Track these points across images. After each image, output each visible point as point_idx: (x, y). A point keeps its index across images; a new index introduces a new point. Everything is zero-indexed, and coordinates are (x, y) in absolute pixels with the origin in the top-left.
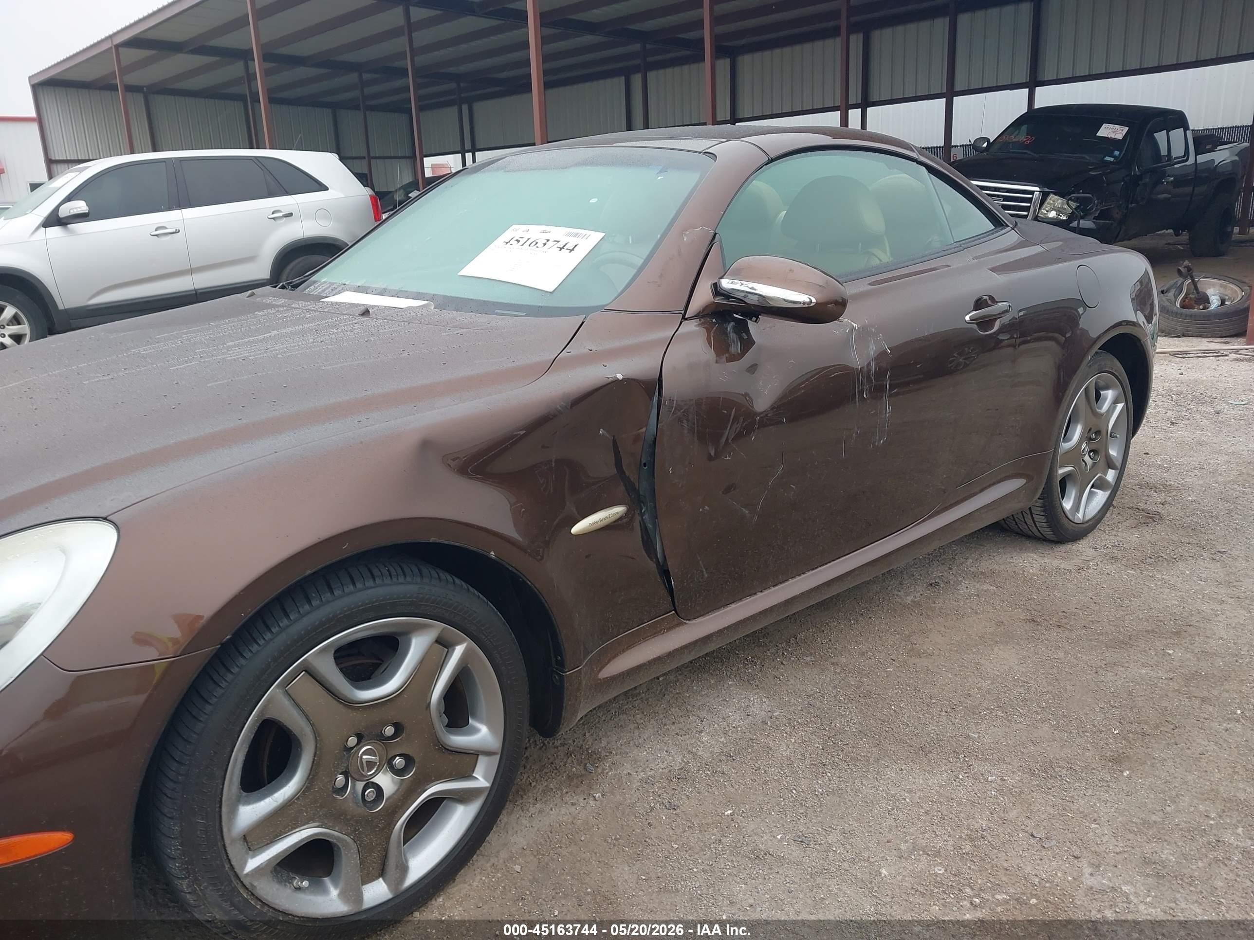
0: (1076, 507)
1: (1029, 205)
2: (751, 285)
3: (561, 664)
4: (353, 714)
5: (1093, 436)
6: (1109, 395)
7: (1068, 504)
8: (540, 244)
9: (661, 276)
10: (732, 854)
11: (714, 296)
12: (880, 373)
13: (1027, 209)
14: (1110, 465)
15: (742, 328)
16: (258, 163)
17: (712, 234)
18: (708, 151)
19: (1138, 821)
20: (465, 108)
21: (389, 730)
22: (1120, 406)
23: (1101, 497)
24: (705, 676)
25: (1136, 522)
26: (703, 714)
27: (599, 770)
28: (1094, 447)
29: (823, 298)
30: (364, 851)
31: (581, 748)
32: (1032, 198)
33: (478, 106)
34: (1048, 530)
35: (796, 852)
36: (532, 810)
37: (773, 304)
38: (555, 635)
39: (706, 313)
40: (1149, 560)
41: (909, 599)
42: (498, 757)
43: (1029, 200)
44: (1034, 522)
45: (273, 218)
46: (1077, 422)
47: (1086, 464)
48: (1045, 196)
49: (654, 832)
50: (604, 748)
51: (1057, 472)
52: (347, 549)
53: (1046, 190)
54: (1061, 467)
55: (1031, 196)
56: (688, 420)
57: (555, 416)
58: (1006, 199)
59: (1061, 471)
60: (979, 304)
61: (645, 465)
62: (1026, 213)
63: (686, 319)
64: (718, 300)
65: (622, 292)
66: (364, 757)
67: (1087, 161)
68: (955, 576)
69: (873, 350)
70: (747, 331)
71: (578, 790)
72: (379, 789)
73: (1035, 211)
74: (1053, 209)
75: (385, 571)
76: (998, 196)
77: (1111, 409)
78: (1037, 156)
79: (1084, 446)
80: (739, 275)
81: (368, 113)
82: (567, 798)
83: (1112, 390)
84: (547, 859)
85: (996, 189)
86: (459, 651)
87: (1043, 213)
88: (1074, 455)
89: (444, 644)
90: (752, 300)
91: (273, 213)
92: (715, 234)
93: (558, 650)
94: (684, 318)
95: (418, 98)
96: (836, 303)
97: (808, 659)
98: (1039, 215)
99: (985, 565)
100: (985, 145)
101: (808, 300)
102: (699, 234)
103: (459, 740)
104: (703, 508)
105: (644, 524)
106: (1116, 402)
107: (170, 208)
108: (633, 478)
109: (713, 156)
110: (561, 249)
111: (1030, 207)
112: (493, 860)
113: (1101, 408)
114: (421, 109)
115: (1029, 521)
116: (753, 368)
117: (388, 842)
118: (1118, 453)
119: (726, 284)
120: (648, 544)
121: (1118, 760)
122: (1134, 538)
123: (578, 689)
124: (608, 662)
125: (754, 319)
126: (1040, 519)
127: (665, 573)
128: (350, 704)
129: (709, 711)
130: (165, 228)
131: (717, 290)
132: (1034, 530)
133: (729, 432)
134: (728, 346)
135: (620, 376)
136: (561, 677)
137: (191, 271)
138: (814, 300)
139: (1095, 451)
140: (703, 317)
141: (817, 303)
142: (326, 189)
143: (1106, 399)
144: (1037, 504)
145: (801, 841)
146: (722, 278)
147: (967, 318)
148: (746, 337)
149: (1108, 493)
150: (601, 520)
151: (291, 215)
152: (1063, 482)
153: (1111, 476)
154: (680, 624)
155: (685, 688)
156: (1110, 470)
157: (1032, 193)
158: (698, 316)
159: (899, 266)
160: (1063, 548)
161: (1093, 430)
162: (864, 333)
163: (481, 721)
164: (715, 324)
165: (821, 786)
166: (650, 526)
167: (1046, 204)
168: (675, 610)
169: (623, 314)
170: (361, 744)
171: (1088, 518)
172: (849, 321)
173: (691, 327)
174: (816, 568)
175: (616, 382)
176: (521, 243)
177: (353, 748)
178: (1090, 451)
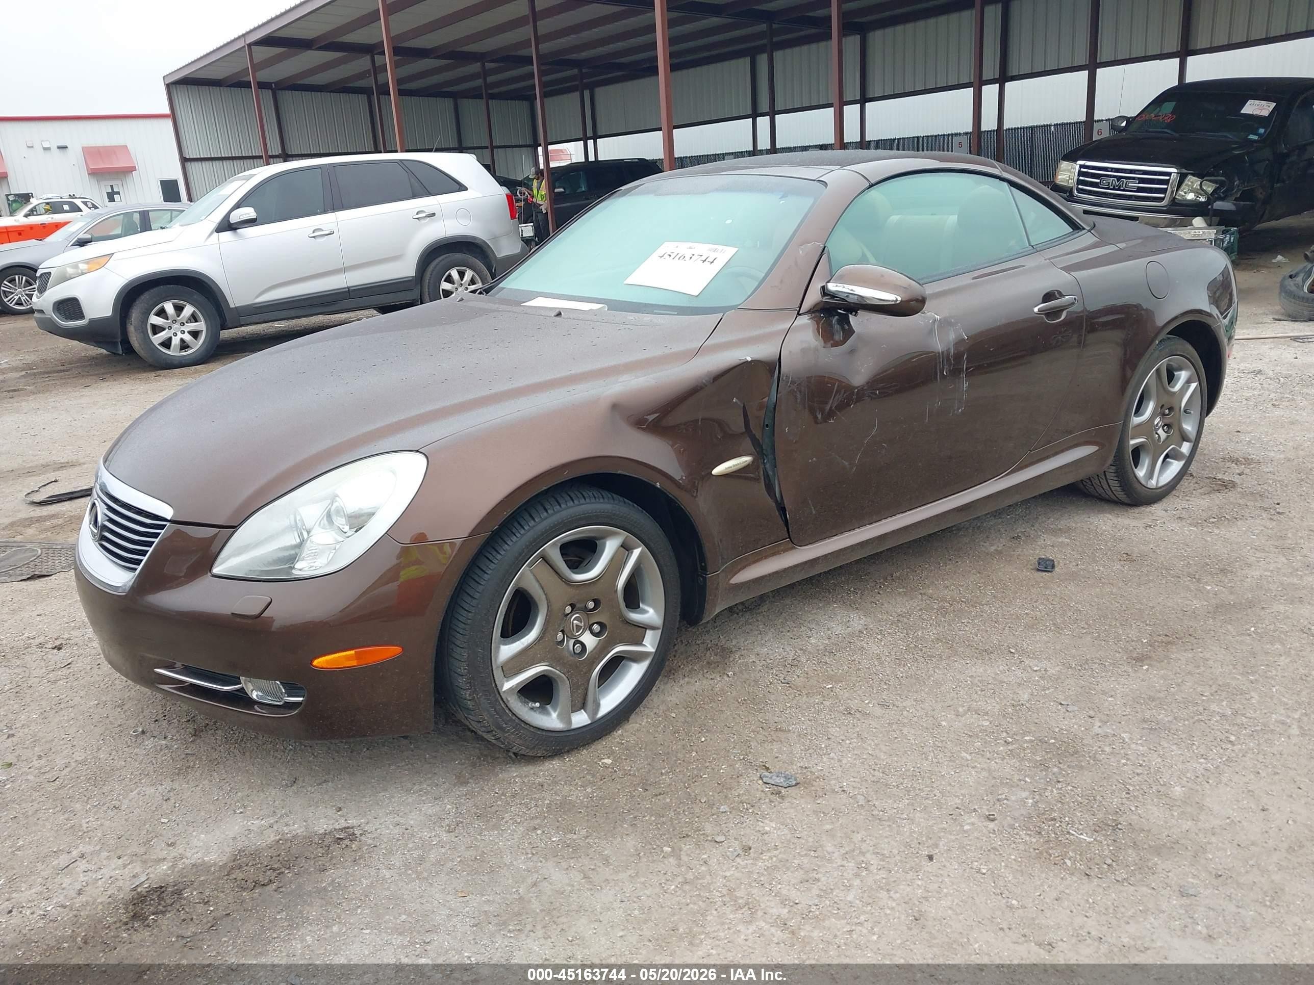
0: (1150, 474)
1: (1166, 186)
2: (851, 287)
3: (704, 569)
4: (569, 590)
5: (1167, 411)
6: (1183, 375)
7: (1141, 473)
8: (687, 258)
9: (781, 282)
10: (830, 711)
11: (823, 296)
12: (958, 357)
13: (1164, 191)
14: (1184, 438)
15: (844, 320)
16: (404, 166)
17: (822, 248)
18: (820, 179)
19: (1146, 697)
20: (587, 93)
21: (591, 605)
22: (1194, 385)
23: (1175, 466)
24: (816, 601)
25: (1210, 489)
26: (813, 626)
27: (731, 659)
28: (1167, 422)
29: (906, 297)
30: (574, 687)
31: (717, 645)
32: (1169, 180)
33: (600, 92)
34: (1123, 493)
35: (878, 711)
36: (682, 682)
37: (869, 302)
38: (700, 547)
39: (815, 309)
40: (1212, 520)
41: (993, 549)
42: (660, 631)
43: (1166, 182)
44: (1109, 486)
45: (418, 219)
46: (1149, 400)
47: (1159, 436)
48: (1183, 177)
49: (772, 697)
50: (734, 646)
51: (1129, 442)
52: (567, 475)
53: (1184, 171)
54: (1133, 438)
55: (1167, 178)
56: (800, 392)
57: (702, 388)
58: (1142, 181)
59: (1132, 442)
60: (1048, 297)
61: (767, 426)
62: (1162, 195)
63: (800, 315)
64: (825, 299)
65: (750, 296)
66: (575, 622)
67: (1229, 140)
68: (1036, 531)
69: (952, 336)
70: (848, 323)
71: (715, 671)
72: (583, 646)
73: (1172, 192)
74: (1191, 191)
75: (590, 494)
76: (1134, 178)
77: (1185, 387)
78: (1177, 135)
79: (1157, 420)
80: (842, 280)
81: (490, 102)
82: (707, 675)
83: (1186, 370)
84: (694, 710)
85: (1132, 171)
86: (636, 552)
87: (1180, 195)
88: (1147, 428)
89: (626, 548)
90: (852, 299)
91: (417, 214)
92: (825, 247)
93: (703, 558)
94: (799, 314)
95: (543, 85)
96: (917, 300)
97: (901, 590)
98: (1177, 197)
99: (1064, 523)
100: (1124, 124)
101: (895, 299)
102: (811, 249)
103: (635, 616)
104: (812, 459)
105: (767, 473)
106: (1189, 382)
107: (325, 211)
108: (758, 435)
109: (825, 184)
110: (704, 261)
111: (1167, 189)
112: (655, 711)
113: (1173, 387)
114: (545, 95)
115: (1105, 486)
116: (852, 351)
117: (588, 684)
118: (1192, 428)
119: (832, 287)
120: (770, 488)
121: (1140, 660)
122: (1205, 502)
123: (717, 589)
124: (739, 571)
125: (854, 313)
126: (1114, 484)
127: (782, 510)
128: (568, 582)
129: (817, 624)
130: (322, 230)
131: (824, 291)
132: (1110, 493)
133: (832, 403)
134: (833, 335)
135: (749, 359)
136: (705, 579)
137: (344, 270)
138: (899, 299)
139: (1169, 426)
140: (813, 312)
141: (901, 301)
142: (466, 189)
143: (1179, 379)
144: (1111, 471)
145: (883, 705)
146: (828, 282)
147: (1036, 310)
148: (847, 327)
149: (1182, 463)
150: (734, 466)
151: (434, 214)
152: (1137, 453)
153: (1186, 448)
154: (793, 548)
155: (798, 609)
156: (1185, 443)
157: (1169, 174)
158: (808, 312)
159: (978, 268)
160: (1137, 510)
161: (1165, 407)
162: (945, 323)
163: (649, 605)
164: (823, 317)
165: (902, 673)
166: (770, 473)
167: (1183, 186)
168: (790, 538)
169: (751, 312)
170: (574, 613)
171: (1160, 484)
172: (931, 313)
173: (805, 320)
174: (906, 512)
175: (747, 362)
176: (672, 257)
177: (568, 614)
178: (1165, 425)
